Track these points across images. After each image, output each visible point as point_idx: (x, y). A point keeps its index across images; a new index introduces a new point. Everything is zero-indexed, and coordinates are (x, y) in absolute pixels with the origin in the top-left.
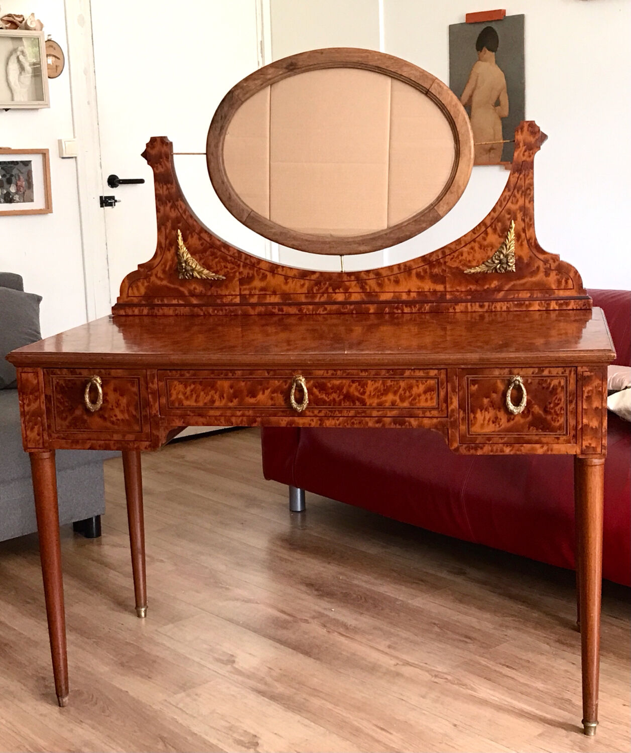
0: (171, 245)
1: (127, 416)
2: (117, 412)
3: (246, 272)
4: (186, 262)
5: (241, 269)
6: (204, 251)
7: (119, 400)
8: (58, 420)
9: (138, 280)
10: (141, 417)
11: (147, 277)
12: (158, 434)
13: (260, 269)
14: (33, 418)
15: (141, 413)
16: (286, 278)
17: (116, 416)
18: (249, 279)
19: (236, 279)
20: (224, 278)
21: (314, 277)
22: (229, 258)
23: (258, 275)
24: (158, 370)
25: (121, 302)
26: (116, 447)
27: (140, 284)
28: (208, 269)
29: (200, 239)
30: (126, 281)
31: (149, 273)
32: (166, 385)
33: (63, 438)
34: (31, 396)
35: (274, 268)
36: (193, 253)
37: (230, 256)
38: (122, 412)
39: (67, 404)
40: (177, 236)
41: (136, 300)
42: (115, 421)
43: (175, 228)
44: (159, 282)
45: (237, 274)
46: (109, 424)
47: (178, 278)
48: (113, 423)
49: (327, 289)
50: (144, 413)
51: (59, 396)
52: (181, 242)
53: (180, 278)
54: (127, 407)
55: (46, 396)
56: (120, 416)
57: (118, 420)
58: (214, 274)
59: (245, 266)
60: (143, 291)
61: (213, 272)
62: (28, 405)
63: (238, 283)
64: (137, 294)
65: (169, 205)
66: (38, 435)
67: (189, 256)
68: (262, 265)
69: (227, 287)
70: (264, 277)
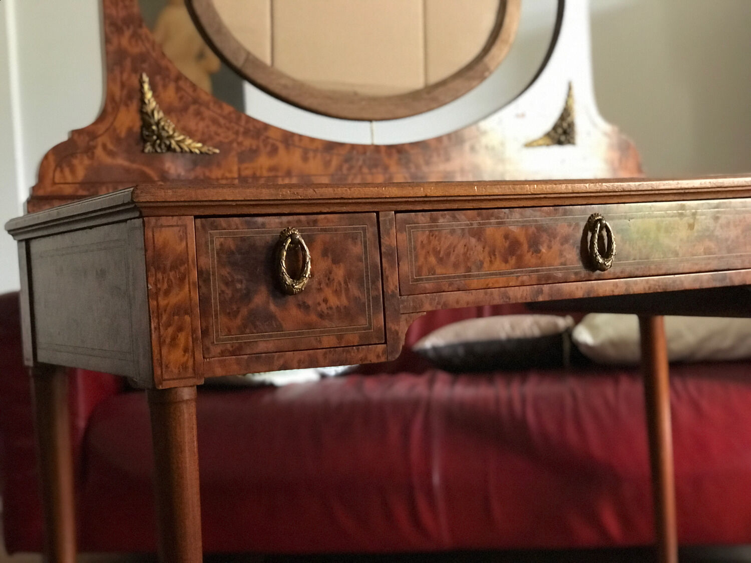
0: (130, 97)
1: (344, 301)
2: (328, 293)
3: (248, 143)
4: (158, 124)
5: (240, 139)
6: (185, 109)
7: (330, 273)
8: (223, 319)
9: (73, 155)
10: (369, 300)
11: (89, 151)
12: (397, 328)
13: (268, 138)
14: (176, 317)
15: (368, 292)
16: (306, 152)
17: (326, 301)
18: (254, 153)
19: (233, 153)
20: (217, 151)
21: (343, 152)
22: (222, 121)
23: (265, 146)
24: (396, 212)
25: (41, 193)
26: (327, 361)
27: (76, 162)
28: (191, 138)
29: (178, 89)
30: (51, 159)
31: (92, 143)
32: (410, 239)
33: (233, 353)
34: (172, 274)
35: (289, 138)
36: (168, 111)
37: (224, 117)
38: (337, 293)
39: (239, 286)
40: (141, 83)
41: (68, 190)
42: (326, 311)
43: (136, 70)
44: (108, 160)
45: (235, 145)
46: (313, 317)
47: (143, 151)
48: (321, 316)
49: (361, 167)
50: (373, 293)
51: (225, 272)
52: (149, 95)
53: (147, 150)
54: (346, 283)
55: (200, 273)
56: (334, 301)
57: (331, 308)
58: (199, 145)
59: (246, 132)
60: (81, 174)
61: (199, 142)
62: (167, 293)
63: (236, 159)
64: (69, 178)
65: (128, 33)
66: (186, 350)
67: (161, 114)
68: (270, 134)
69: (219, 165)
70: (274, 151)
